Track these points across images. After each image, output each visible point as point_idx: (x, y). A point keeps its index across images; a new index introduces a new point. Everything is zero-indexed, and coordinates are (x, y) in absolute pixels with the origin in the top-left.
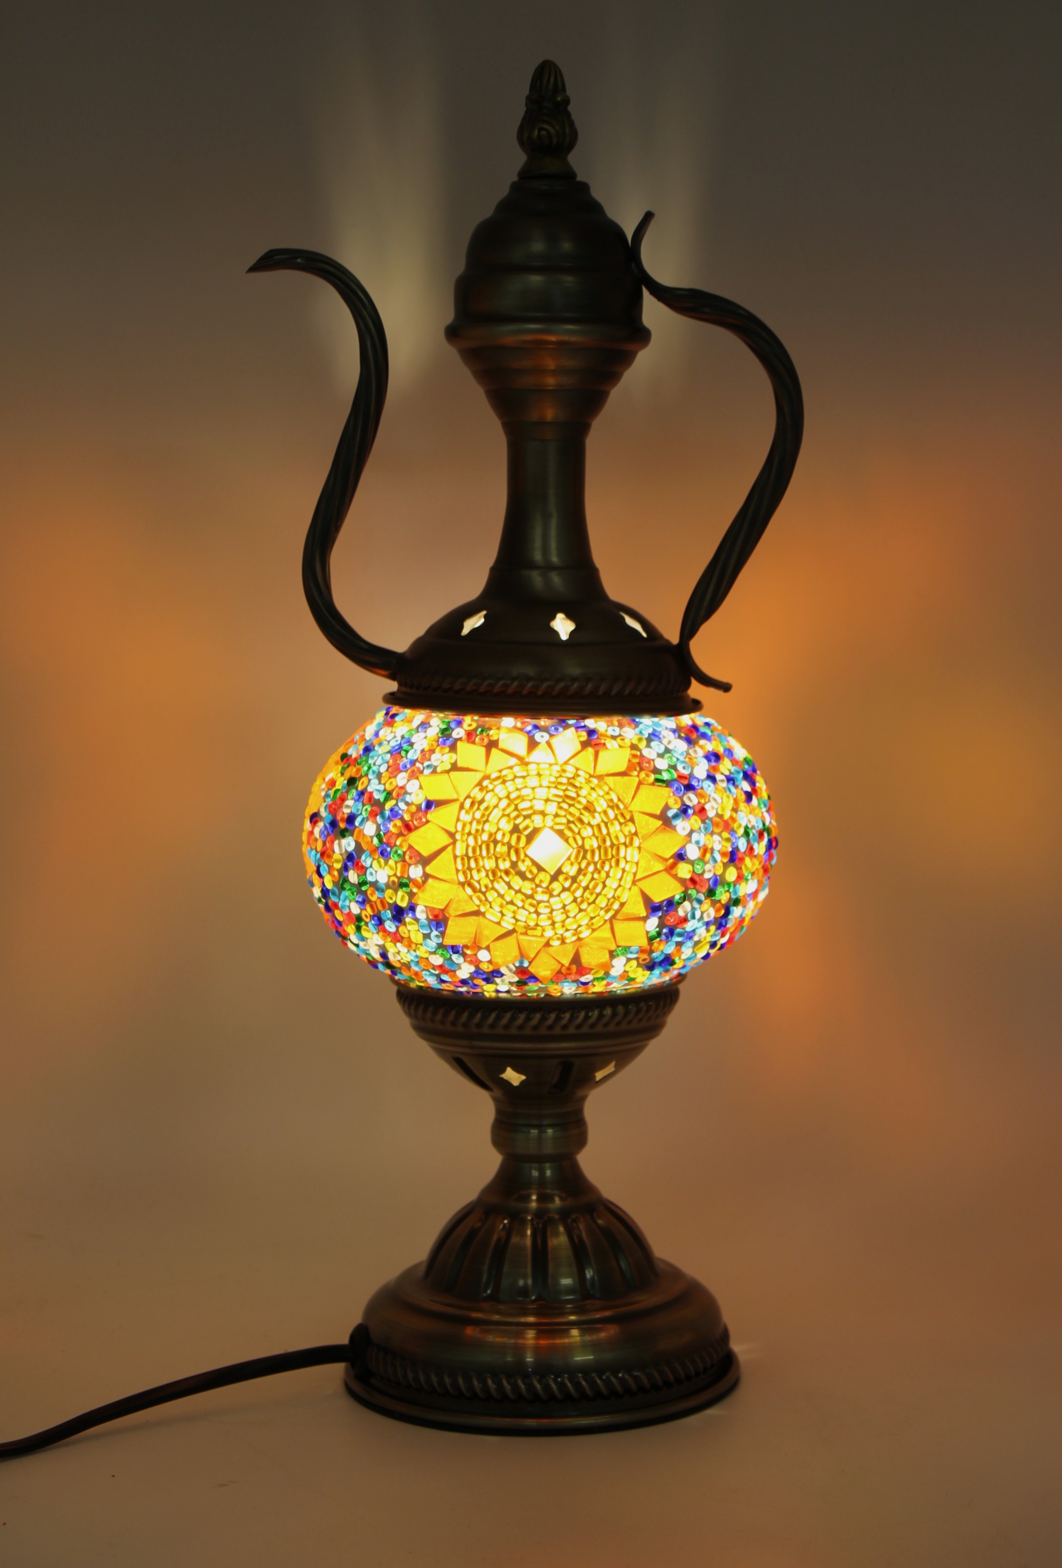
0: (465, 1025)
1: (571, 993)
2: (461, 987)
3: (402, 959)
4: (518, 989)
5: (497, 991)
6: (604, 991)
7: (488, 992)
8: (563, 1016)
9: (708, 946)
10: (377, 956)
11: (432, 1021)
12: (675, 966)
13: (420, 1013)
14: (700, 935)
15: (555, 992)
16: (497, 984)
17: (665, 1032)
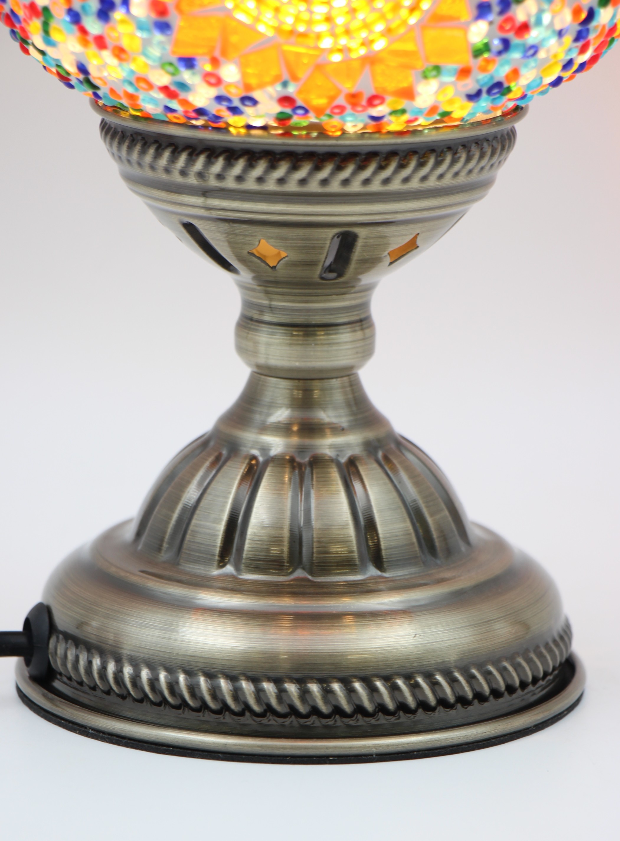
0: (200, 175)
1: (355, 132)
2: (196, 119)
3: (109, 75)
4: (279, 124)
5: (249, 127)
6: (405, 130)
7: (235, 127)
8: (343, 166)
9: (559, 68)
10: (72, 69)
11: (152, 168)
12: (511, 96)
13: (135, 156)
14: (548, 51)
15: (333, 130)
16: (249, 116)
17: (493, 193)
